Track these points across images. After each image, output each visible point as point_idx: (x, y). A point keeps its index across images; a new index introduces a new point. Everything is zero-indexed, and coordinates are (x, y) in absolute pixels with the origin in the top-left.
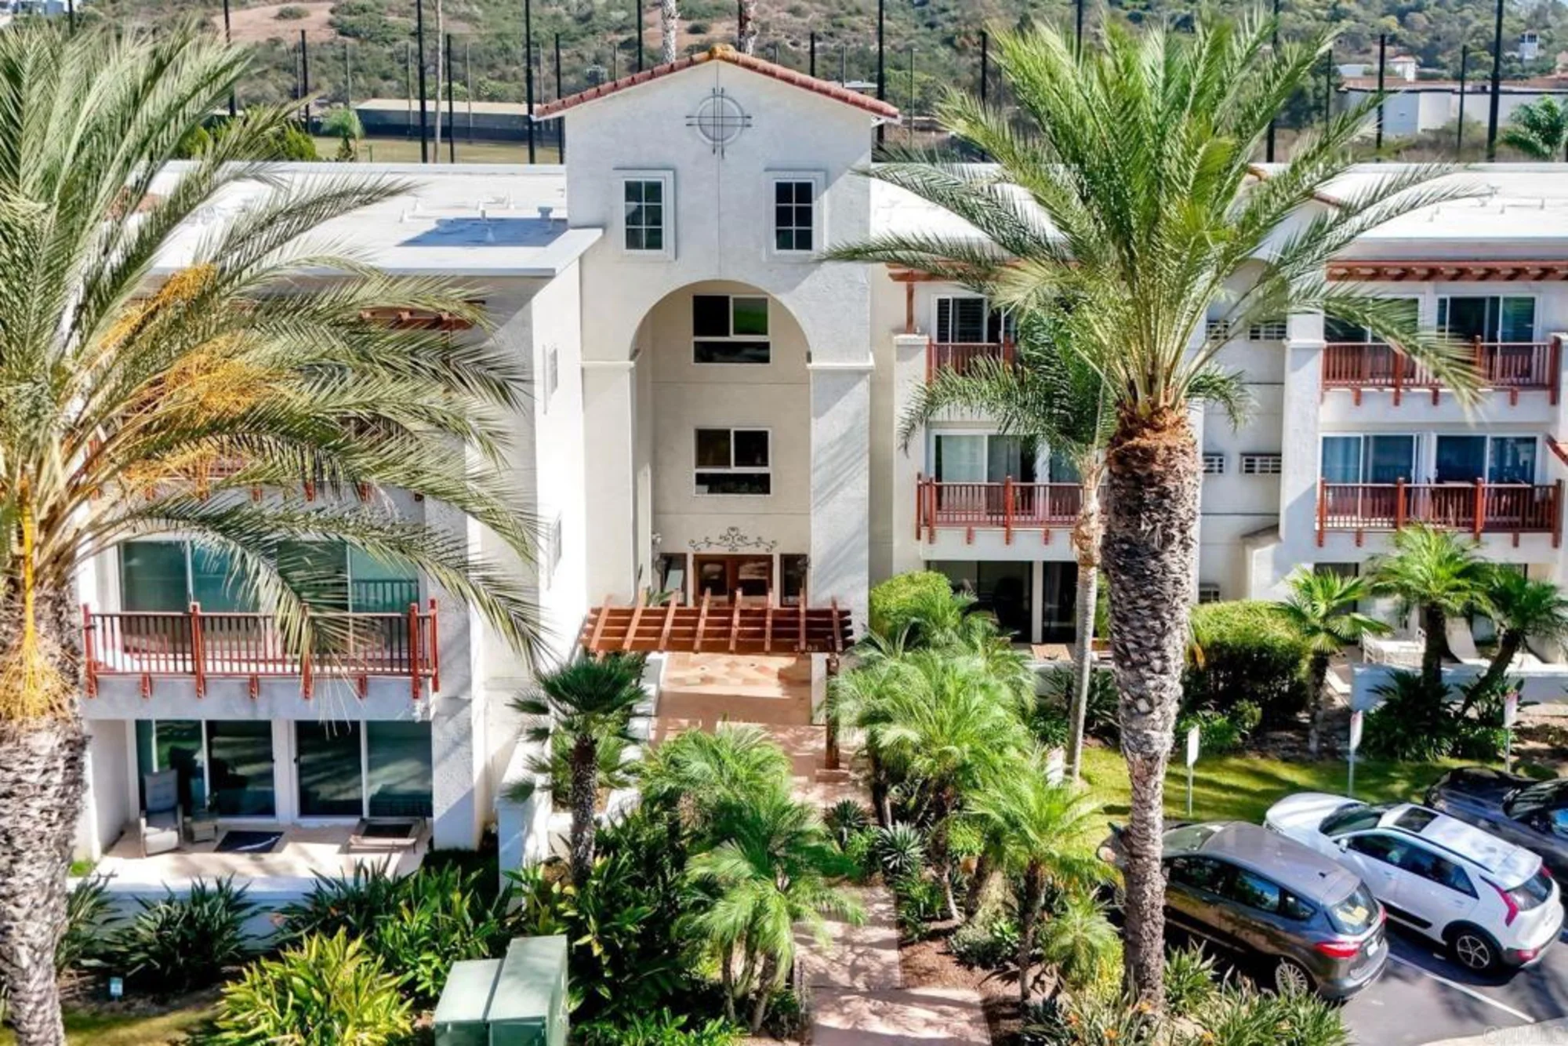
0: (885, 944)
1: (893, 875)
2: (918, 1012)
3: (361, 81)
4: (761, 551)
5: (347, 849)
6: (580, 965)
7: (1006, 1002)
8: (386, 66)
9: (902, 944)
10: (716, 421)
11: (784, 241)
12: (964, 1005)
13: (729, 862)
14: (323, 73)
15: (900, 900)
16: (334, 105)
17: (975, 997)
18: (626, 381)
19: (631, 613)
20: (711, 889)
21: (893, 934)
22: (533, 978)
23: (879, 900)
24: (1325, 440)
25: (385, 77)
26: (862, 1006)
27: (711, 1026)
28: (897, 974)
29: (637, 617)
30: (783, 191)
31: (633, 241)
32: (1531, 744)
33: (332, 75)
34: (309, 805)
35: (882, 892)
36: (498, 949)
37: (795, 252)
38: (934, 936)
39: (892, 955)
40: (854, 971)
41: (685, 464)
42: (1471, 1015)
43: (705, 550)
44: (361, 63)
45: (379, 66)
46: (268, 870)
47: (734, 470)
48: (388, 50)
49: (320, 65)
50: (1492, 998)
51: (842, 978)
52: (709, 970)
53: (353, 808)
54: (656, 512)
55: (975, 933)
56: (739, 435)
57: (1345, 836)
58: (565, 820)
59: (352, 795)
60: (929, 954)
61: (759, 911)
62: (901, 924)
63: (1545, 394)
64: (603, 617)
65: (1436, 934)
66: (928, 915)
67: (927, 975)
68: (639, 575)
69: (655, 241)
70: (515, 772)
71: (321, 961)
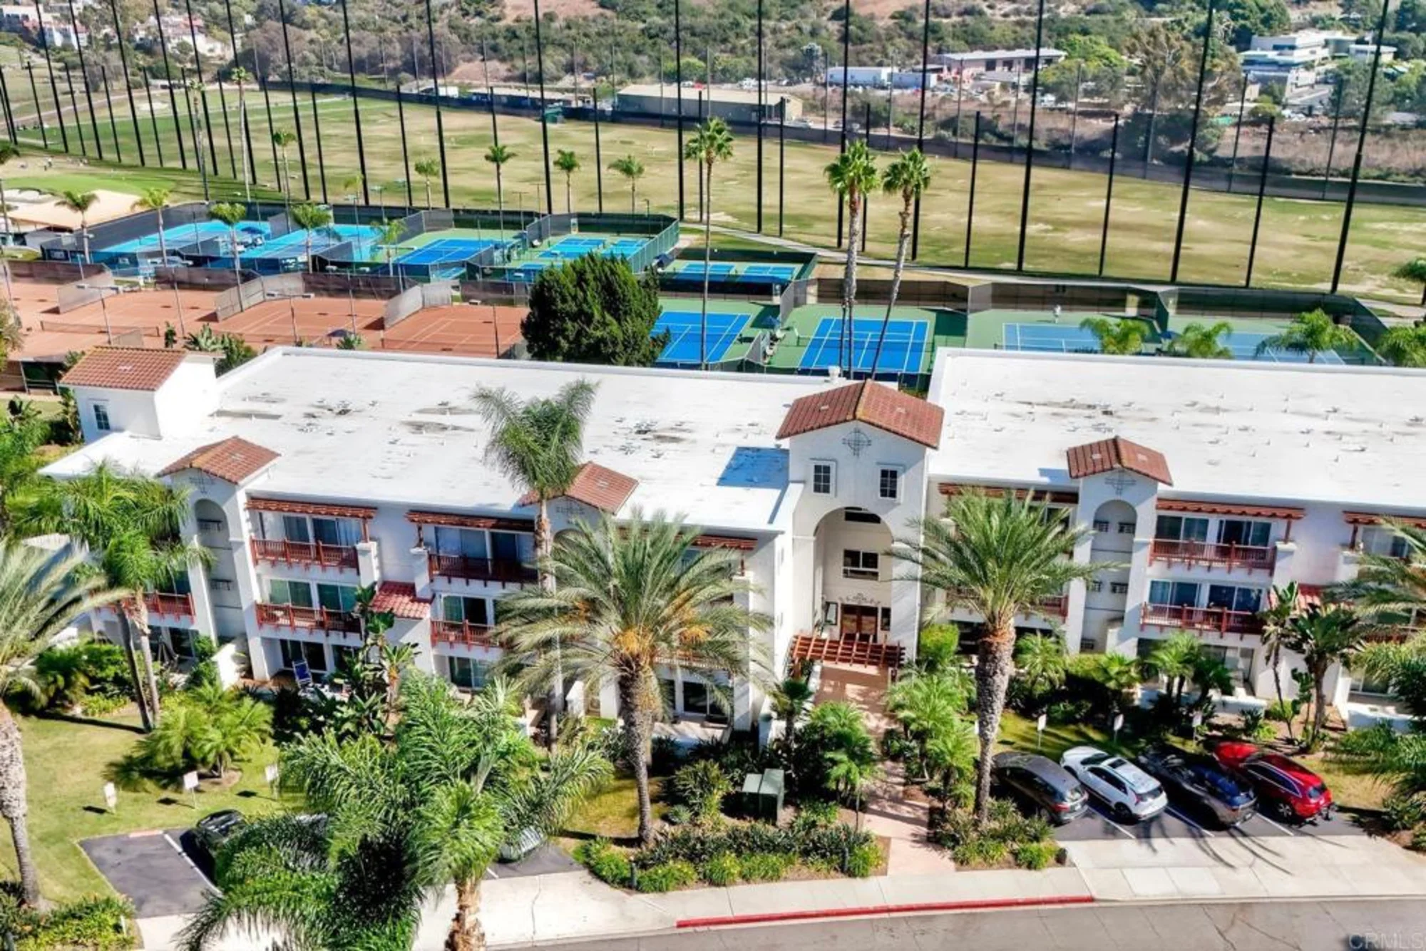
0: (899, 784)
1: (907, 760)
2: (905, 808)
3: (620, 57)
4: (873, 605)
5: (703, 726)
6: (787, 778)
7: (938, 808)
8: (639, 41)
9: (905, 785)
10: (854, 548)
11: (884, 493)
12: (923, 808)
13: (841, 756)
14: (589, 48)
15: (908, 769)
16: (599, 78)
17: (927, 806)
18: (812, 544)
19: (810, 639)
20: (835, 763)
21: (902, 780)
22: (773, 783)
23: (900, 768)
24: (1153, 583)
25: (638, 52)
26: (886, 804)
27: (831, 803)
28: (901, 795)
29: (813, 643)
30: (884, 473)
31: (817, 489)
32: (1215, 732)
33: (596, 51)
34: (688, 707)
35: (901, 765)
36: (761, 772)
37: (888, 498)
38: (918, 783)
39: (901, 788)
40: (885, 791)
41: (838, 565)
42: (1111, 833)
43: (846, 602)
44: (619, 39)
45: (634, 42)
46: (676, 731)
47: (861, 569)
48: (641, 26)
49: (587, 41)
50: (1123, 829)
51: (880, 793)
52: (832, 785)
53: (703, 709)
54: (824, 584)
55: (932, 784)
56: (865, 555)
57: (1087, 767)
58: (783, 724)
59: (701, 704)
60: (914, 789)
61: (849, 771)
62: (906, 778)
63: (1268, 571)
64: (799, 641)
65: (1113, 805)
66: (916, 775)
67: (911, 796)
68: (815, 615)
69: (826, 490)
70: (765, 710)
71: (705, 767)
